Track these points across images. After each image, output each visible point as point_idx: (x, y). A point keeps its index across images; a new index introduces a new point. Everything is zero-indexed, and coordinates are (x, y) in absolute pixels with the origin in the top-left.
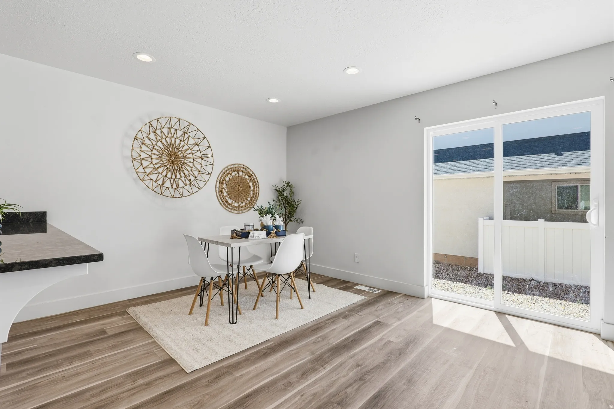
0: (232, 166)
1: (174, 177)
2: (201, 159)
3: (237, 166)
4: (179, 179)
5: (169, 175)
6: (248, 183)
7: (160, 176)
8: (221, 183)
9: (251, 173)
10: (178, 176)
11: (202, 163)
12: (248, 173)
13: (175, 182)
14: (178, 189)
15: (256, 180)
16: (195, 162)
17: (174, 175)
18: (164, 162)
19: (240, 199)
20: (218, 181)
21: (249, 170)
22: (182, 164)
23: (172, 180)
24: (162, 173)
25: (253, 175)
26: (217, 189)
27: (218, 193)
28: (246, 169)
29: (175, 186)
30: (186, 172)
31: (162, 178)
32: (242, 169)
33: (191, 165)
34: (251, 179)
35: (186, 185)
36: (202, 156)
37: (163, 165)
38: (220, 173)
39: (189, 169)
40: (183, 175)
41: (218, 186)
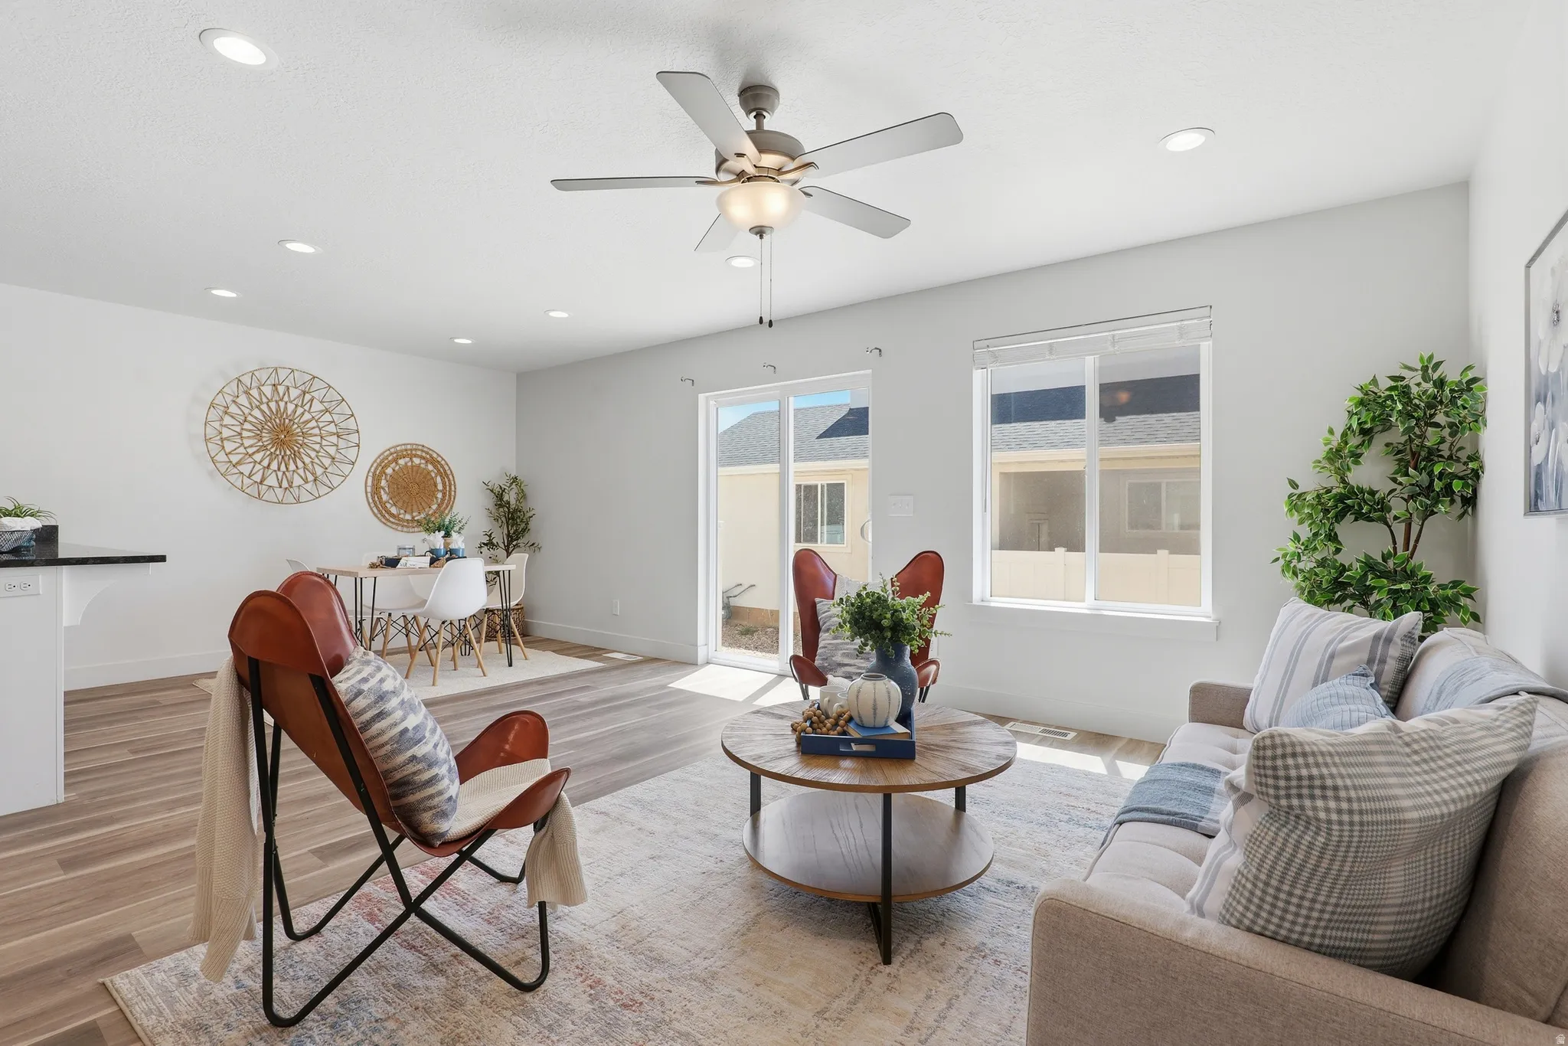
0: (398, 448)
1: (283, 468)
2: (336, 436)
3: (409, 447)
4: (294, 471)
5: (274, 466)
6: (432, 478)
7: (258, 467)
8: (376, 479)
9: (439, 459)
10: (292, 467)
11: (339, 444)
12: (434, 462)
13: (286, 477)
14: (291, 489)
15: (449, 472)
16: (324, 443)
17: (283, 465)
18: (265, 443)
19: (415, 507)
20: (371, 474)
21: (435, 455)
22: (299, 446)
23: (280, 474)
24: (261, 461)
25: (443, 462)
26: (369, 489)
27: (369, 495)
28: (427, 453)
29: (285, 484)
30: (307, 460)
31: (262, 471)
32: (419, 453)
33: (317, 447)
34: (439, 470)
35: (306, 482)
36: (339, 430)
37: (264, 448)
38: (375, 461)
39: (313, 454)
40: (300, 464)
41: (370, 483)
